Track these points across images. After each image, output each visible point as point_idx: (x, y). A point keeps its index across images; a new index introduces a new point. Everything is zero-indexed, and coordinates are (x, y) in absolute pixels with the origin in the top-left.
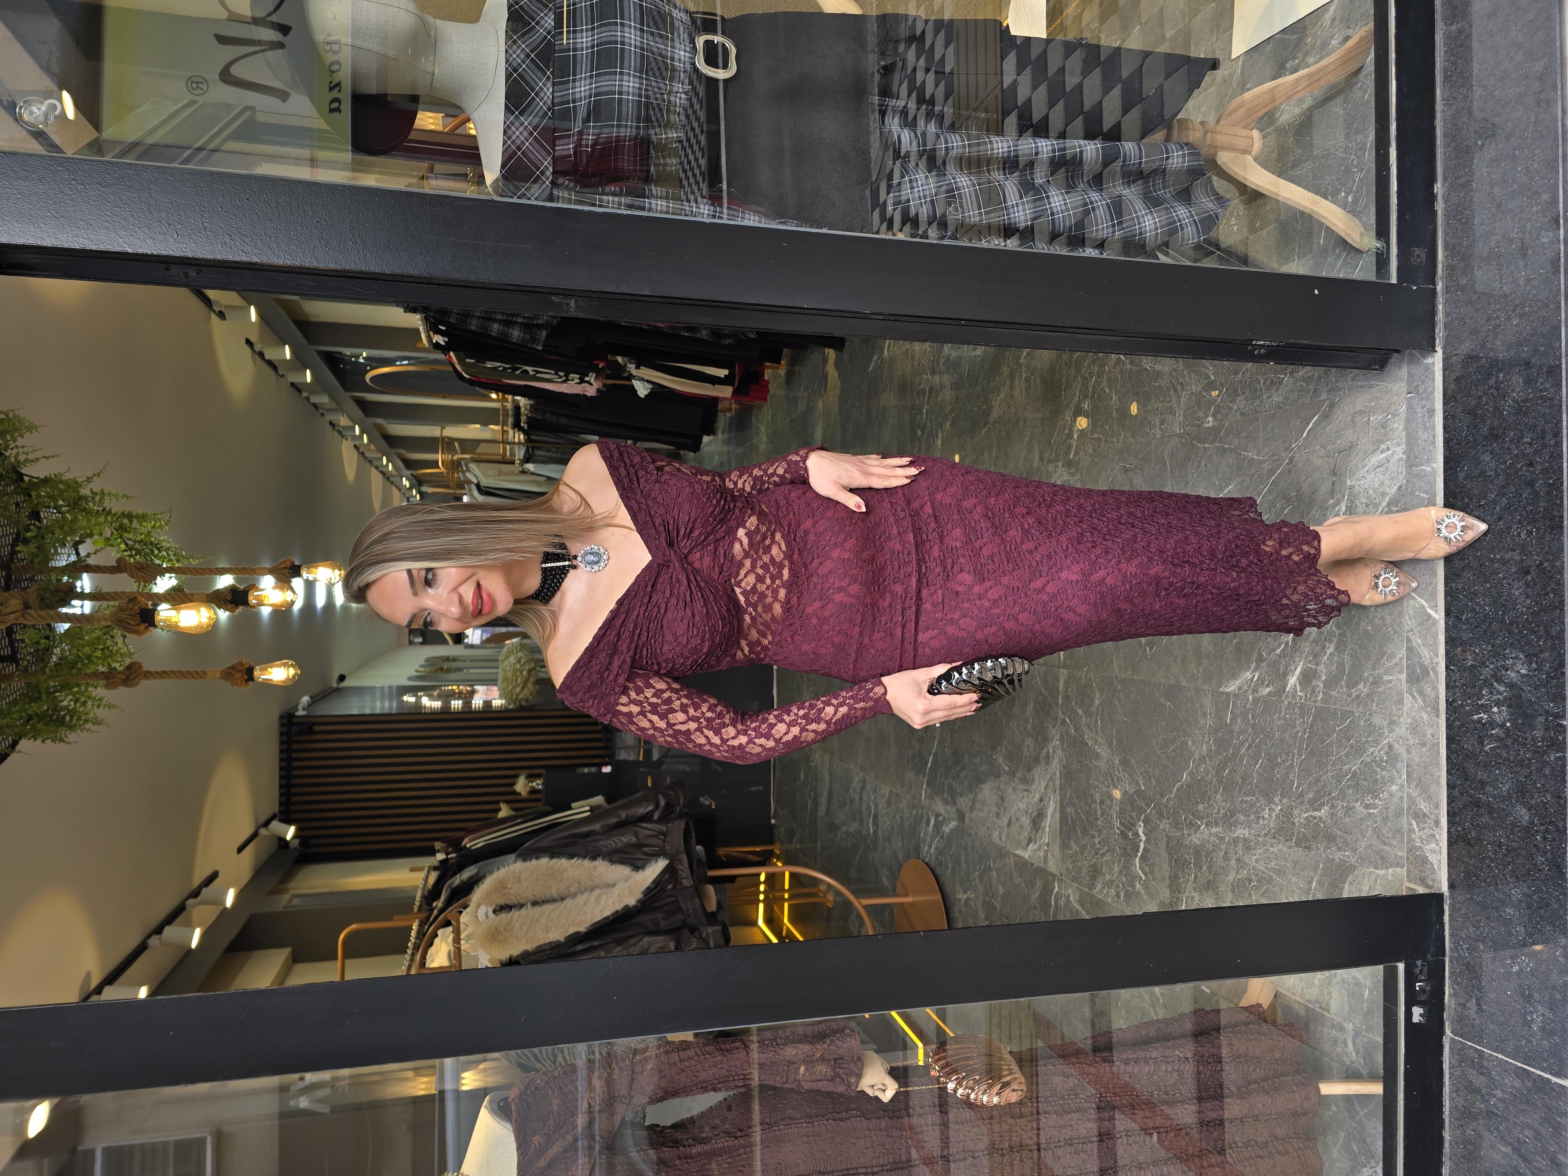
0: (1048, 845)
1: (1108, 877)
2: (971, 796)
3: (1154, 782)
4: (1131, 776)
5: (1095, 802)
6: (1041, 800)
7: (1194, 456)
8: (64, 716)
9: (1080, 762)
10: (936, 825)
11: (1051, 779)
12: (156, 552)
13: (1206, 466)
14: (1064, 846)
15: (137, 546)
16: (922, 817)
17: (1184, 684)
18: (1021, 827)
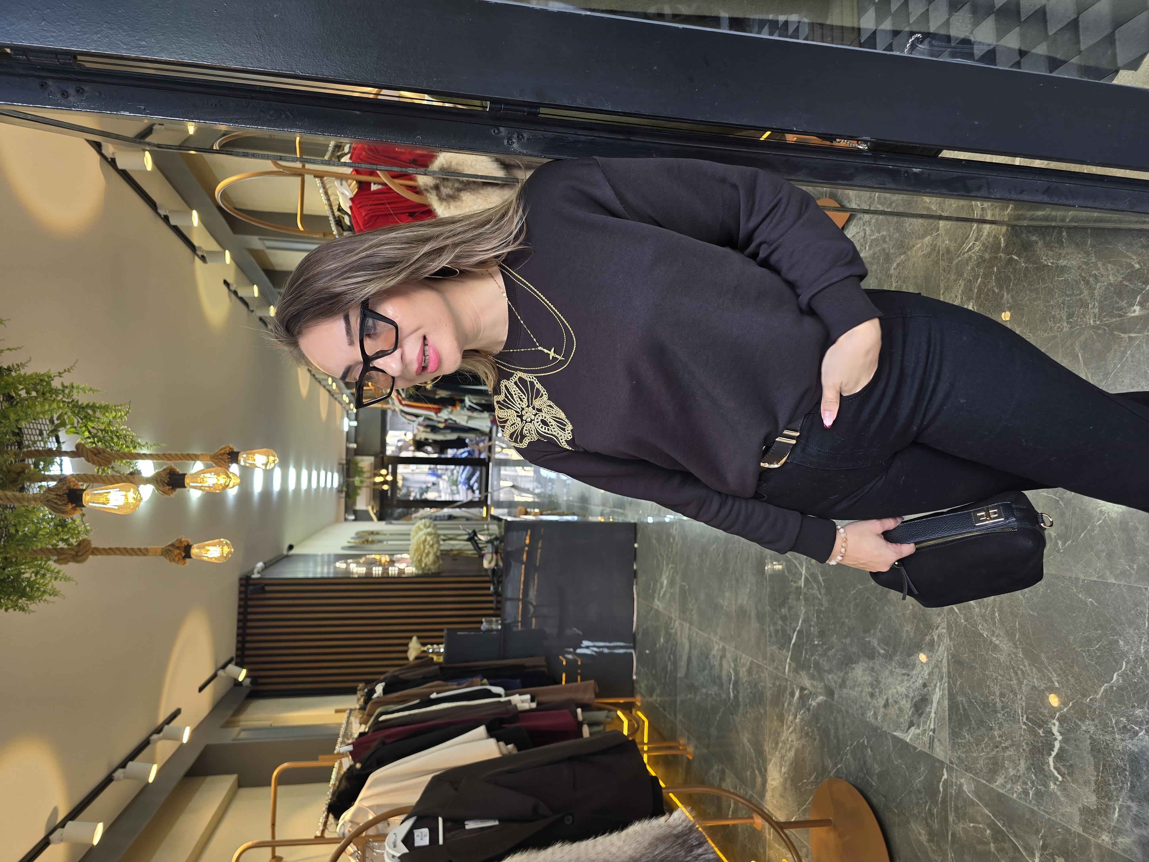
0: (934, 731)
1: (1012, 772)
2: (842, 675)
3: (1072, 680)
4: (1039, 670)
5: (994, 694)
6: (925, 685)
7: (1116, 347)
8: (25, 586)
9: (973, 652)
10: (801, 697)
11: (936, 666)
12: (115, 440)
13: (1132, 356)
14: (955, 734)
15: (100, 434)
16: (786, 688)
17: (1113, 581)
18: (901, 709)
